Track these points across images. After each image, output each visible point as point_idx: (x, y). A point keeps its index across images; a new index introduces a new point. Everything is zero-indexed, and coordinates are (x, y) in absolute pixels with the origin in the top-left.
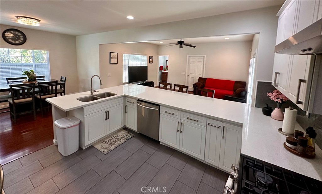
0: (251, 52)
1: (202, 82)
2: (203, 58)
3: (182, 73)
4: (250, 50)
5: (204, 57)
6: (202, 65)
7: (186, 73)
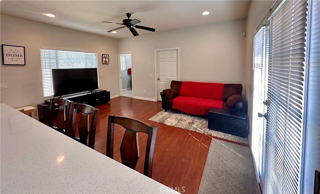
0: (245, 36)
1: (175, 88)
2: (176, 52)
3: (150, 76)
4: (244, 32)
5: (177, 50)
6: (175, 63)
7: (154, 76)
